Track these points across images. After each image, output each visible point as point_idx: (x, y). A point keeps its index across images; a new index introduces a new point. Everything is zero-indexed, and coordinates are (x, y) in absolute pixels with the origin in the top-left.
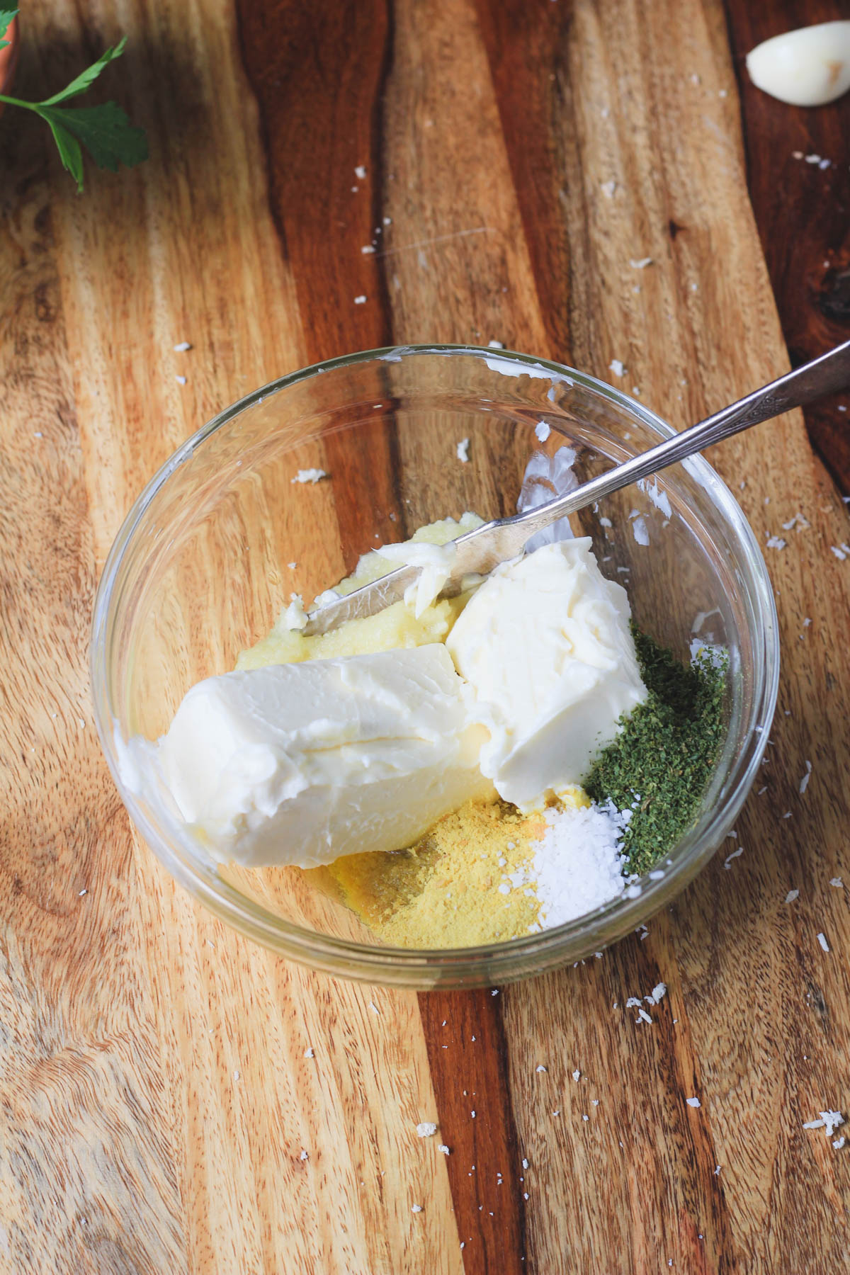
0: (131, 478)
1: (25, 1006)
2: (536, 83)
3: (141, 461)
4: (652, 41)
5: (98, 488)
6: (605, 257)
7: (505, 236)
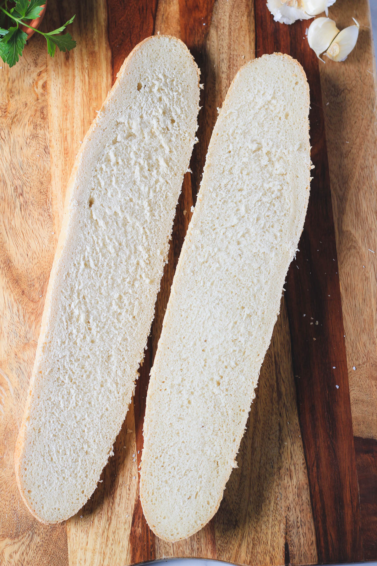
0: (64, 172)
1: (22, 327)
3: (67, 167)
4: (232, 43)
5: (54, 174)
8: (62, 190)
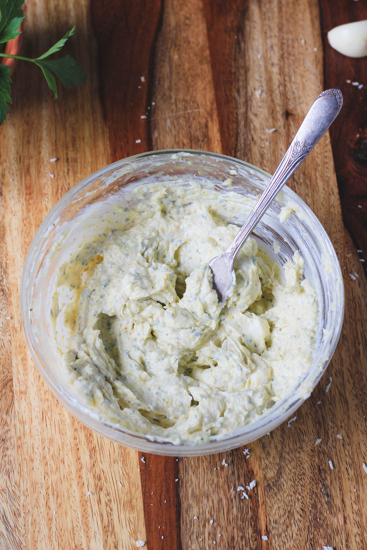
0: (26, 222)
2: (228, 39)
3: (31, 214)
4: (284, 22)
5: (10, 226)
6: (254, 126)
7: (208, 113)
8: (24, 250)
